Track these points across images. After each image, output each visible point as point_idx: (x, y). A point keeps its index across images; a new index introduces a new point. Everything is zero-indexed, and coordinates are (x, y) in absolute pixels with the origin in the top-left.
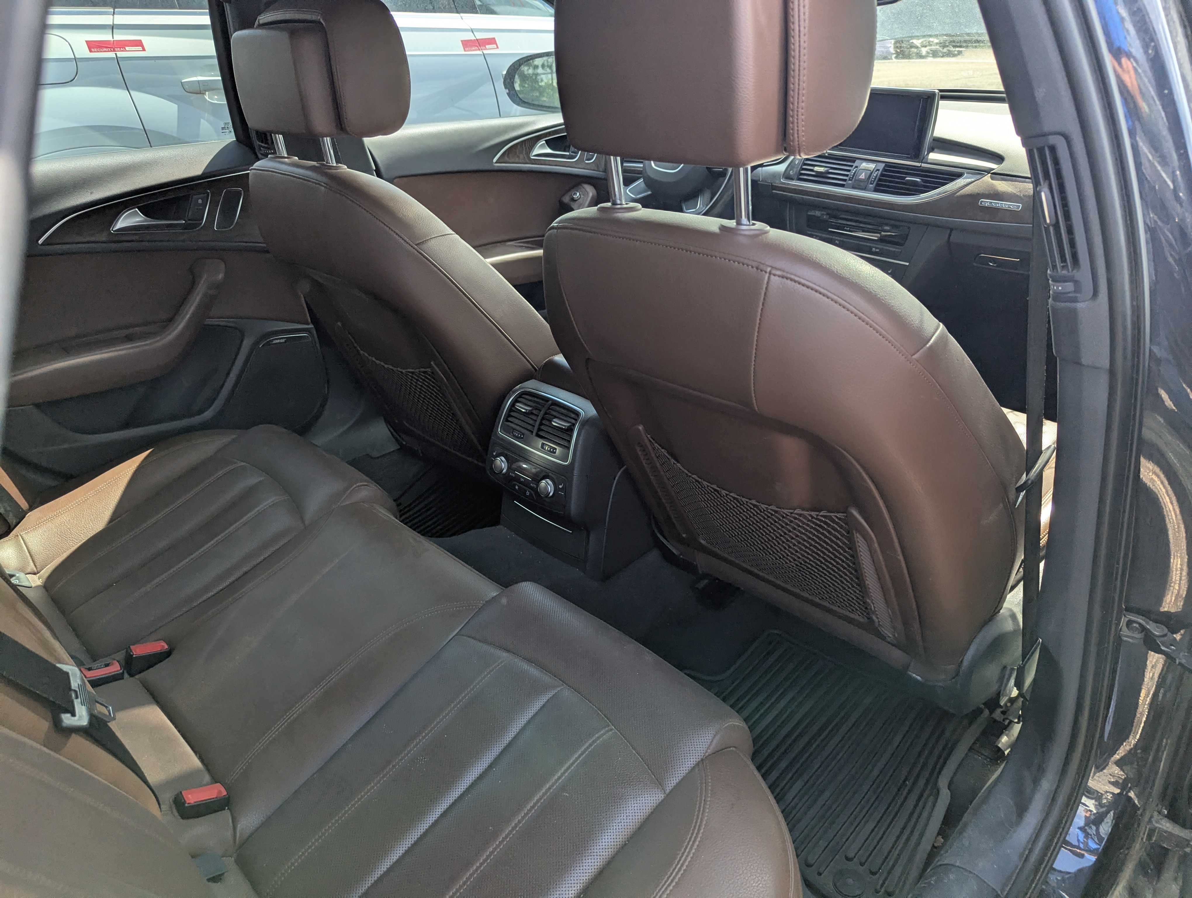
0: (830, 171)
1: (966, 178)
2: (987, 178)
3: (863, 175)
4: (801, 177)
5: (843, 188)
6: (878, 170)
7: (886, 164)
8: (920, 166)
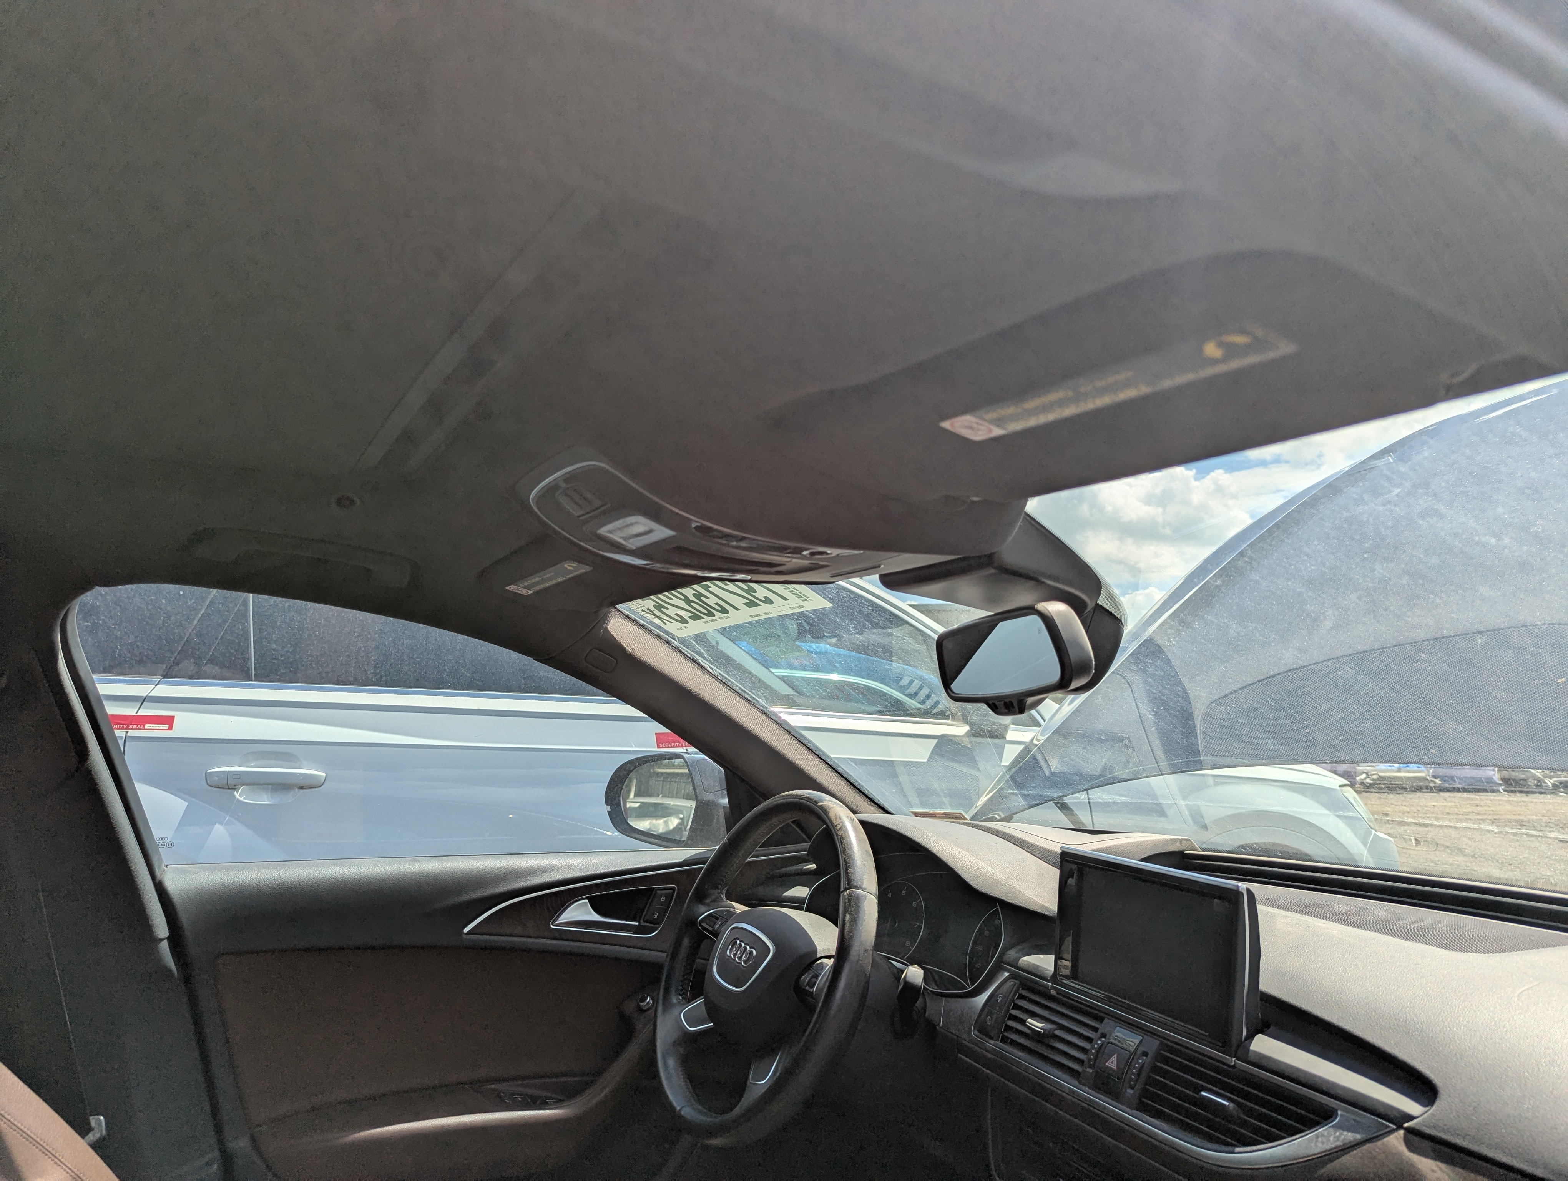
0: (1058, 1032)
1: (1340, 1126)
2: (1396, 1142)
3: (1114, 1058)
4: (1006, 1034)
5: (1076, 1083)
6: (1145, 1054)
7: (1162, 1043)
8: (1234, 1067)
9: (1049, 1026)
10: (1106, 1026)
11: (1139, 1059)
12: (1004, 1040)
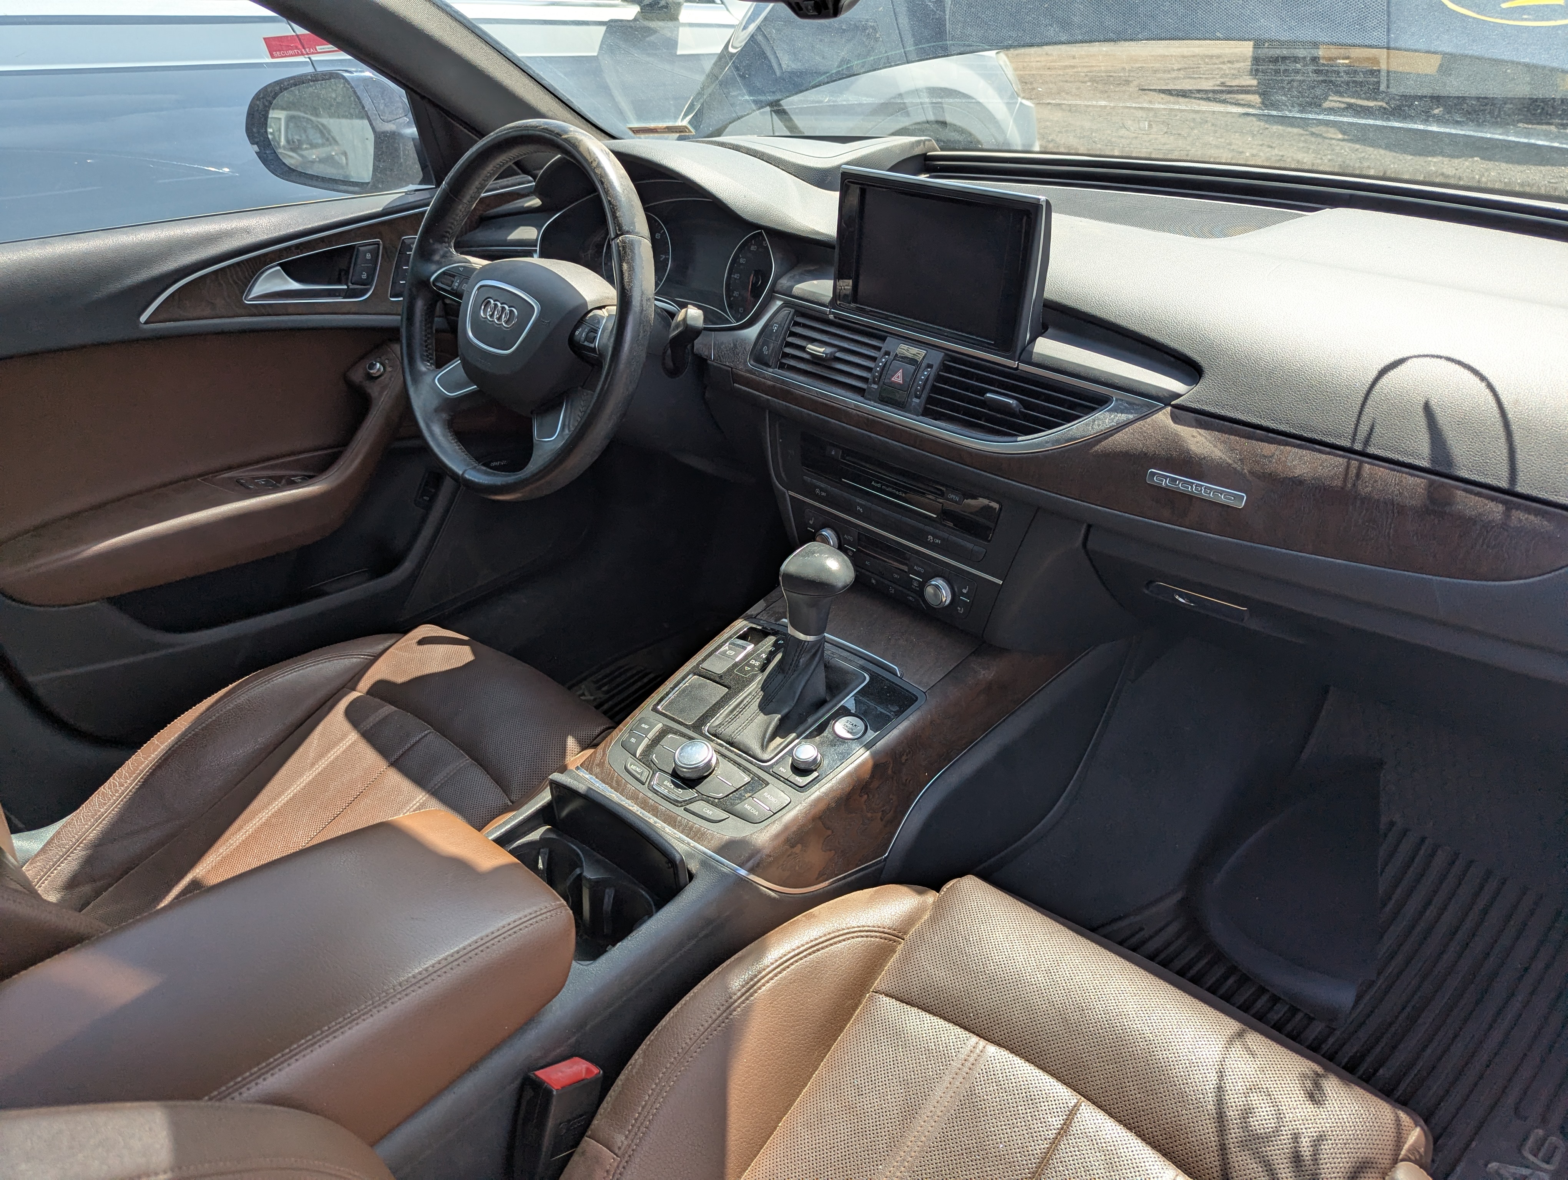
0: (838, 355)
1: (1115, 410)
2: (1163, 417)
3: (900, 373)
4: (784, 361)
5: (861, 399)
6: (930, 366)
7: (946, 355)
8: (1017, 369)
9: (829, 350)
10: (890, 344)
11: (923, 371)
12: (782, 366)
